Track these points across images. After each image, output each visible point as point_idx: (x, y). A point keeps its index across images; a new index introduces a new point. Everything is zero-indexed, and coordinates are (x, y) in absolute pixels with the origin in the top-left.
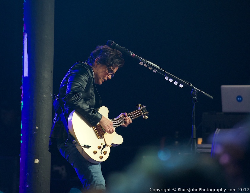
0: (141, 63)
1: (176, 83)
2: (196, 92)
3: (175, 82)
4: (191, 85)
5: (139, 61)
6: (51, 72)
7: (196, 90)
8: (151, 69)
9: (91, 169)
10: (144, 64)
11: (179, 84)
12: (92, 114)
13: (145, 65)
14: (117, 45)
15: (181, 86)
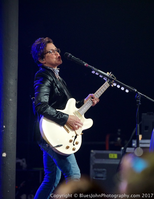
0: (93, 72)
1: (123, 89)
2: (140, 96)
3: (122, 87)
4: (136, 90)
5: (92, 70)
6: (16, 80)
7: (140, 94)
8: (102, 77)
9: (70, 161)
10: (96, 72)
11: (125, 90)
12: (60, 117)
13: (97, 74)
14: (73, 56)
15: (127, 91)
